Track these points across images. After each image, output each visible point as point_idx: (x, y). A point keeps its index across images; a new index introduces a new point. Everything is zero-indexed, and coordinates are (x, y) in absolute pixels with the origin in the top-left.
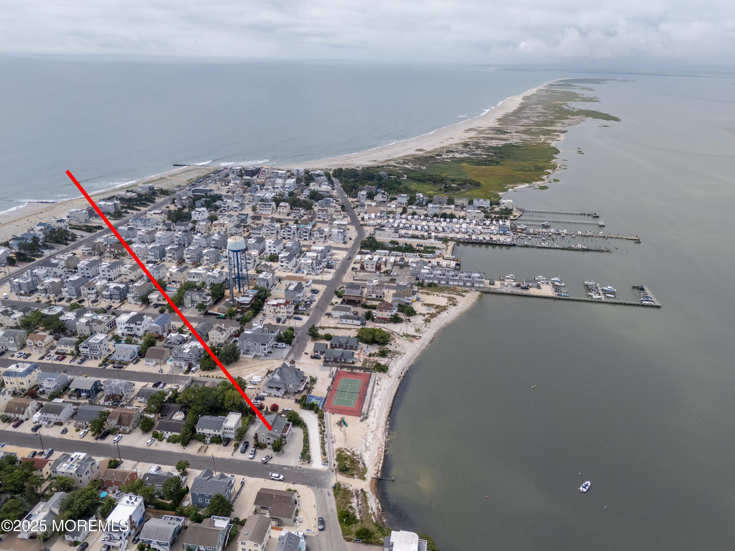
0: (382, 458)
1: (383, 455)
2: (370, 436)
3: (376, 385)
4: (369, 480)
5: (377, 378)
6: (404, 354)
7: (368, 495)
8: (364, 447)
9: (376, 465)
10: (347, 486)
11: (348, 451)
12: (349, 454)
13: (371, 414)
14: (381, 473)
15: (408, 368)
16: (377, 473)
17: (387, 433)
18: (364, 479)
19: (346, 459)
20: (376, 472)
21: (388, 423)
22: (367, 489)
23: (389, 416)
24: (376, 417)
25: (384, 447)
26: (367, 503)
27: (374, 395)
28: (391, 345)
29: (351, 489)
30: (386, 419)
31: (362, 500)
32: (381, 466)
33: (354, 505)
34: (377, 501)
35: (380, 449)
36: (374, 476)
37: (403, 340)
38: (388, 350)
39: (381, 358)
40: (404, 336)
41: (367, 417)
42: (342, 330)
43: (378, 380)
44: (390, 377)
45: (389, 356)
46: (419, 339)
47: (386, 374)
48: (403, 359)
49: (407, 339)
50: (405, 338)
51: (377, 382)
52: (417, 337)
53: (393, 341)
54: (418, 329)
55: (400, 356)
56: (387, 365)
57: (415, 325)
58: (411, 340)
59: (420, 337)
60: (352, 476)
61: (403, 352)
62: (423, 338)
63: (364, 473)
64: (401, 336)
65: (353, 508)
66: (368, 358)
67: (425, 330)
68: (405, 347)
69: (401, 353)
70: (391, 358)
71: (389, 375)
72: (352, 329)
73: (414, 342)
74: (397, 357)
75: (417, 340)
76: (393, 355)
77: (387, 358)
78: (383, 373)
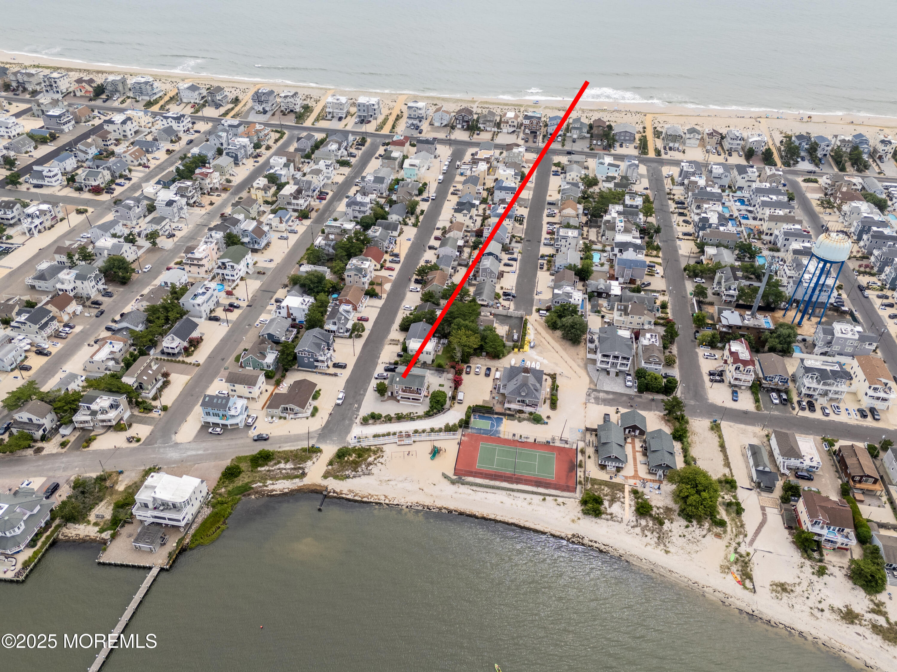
0: (365, 499)
1: (372, 500)
2: (408, 486)
3: (542, 497)
4: (325, 483)
5: (560, 500)
6: (667, 552)
7: (297, 480)
8: (387, 479)
9: (351, 491)
10: (315, 460)
11: (375, 459)
12: (370, 459)
13: (464, 489)
14: (335, 497)
15: (616, 554)
16: (334, 492)
17: (420, 508)
18: (325, 477)
19: (359, 456)
20: (338, 490)
21: (443, 511)
22: (307, 481)
23: (461, 514)
24: (455, 495)
25: (387, 502)
26: (283, 479)
27: (512, 493)
28: (687, 527)
29: (309, 463)
30: (452, 507)
31: (287, 473)
32: (350, 497)
33: (282, 465)
34: (286, 490)
35: (383, 498)
36: (329, 488)
37: (722, 554)
38: (666, 521)
39: (633, 508)
40: (741, 556)
41: (453, 482)
42: (721, 456)
43: (556, 500)
44: (573, 521)
45: (643, 522)
46: (745, 588)
47: (580, 515)
48: (643, 547)
49: (729, 561)
50: (733, 557)
51: (547, 498)
52: (748, 583)
53: (705, 532)
54: (792, 591)
55: (653, 542)
56: (609, 517)
57: (805, 584)
58: (729, 569)
59: (754, 591)
60: (331, 463)
61: (671, 549)
62: (755, 597)
63: (336, 477)
64: (736, 549)
65: (276, 464)
66: (627, 489)
67: (797, 607)
68: (694, 555)
69: (665, 546)
70: (637, 526)
71: (579, 519)
72: (731, 470)
73: (723, 575)
74: (649, 537)
75: (738, 582)
76: (650, 530)
77: (634, 519)
78: (580, 508)
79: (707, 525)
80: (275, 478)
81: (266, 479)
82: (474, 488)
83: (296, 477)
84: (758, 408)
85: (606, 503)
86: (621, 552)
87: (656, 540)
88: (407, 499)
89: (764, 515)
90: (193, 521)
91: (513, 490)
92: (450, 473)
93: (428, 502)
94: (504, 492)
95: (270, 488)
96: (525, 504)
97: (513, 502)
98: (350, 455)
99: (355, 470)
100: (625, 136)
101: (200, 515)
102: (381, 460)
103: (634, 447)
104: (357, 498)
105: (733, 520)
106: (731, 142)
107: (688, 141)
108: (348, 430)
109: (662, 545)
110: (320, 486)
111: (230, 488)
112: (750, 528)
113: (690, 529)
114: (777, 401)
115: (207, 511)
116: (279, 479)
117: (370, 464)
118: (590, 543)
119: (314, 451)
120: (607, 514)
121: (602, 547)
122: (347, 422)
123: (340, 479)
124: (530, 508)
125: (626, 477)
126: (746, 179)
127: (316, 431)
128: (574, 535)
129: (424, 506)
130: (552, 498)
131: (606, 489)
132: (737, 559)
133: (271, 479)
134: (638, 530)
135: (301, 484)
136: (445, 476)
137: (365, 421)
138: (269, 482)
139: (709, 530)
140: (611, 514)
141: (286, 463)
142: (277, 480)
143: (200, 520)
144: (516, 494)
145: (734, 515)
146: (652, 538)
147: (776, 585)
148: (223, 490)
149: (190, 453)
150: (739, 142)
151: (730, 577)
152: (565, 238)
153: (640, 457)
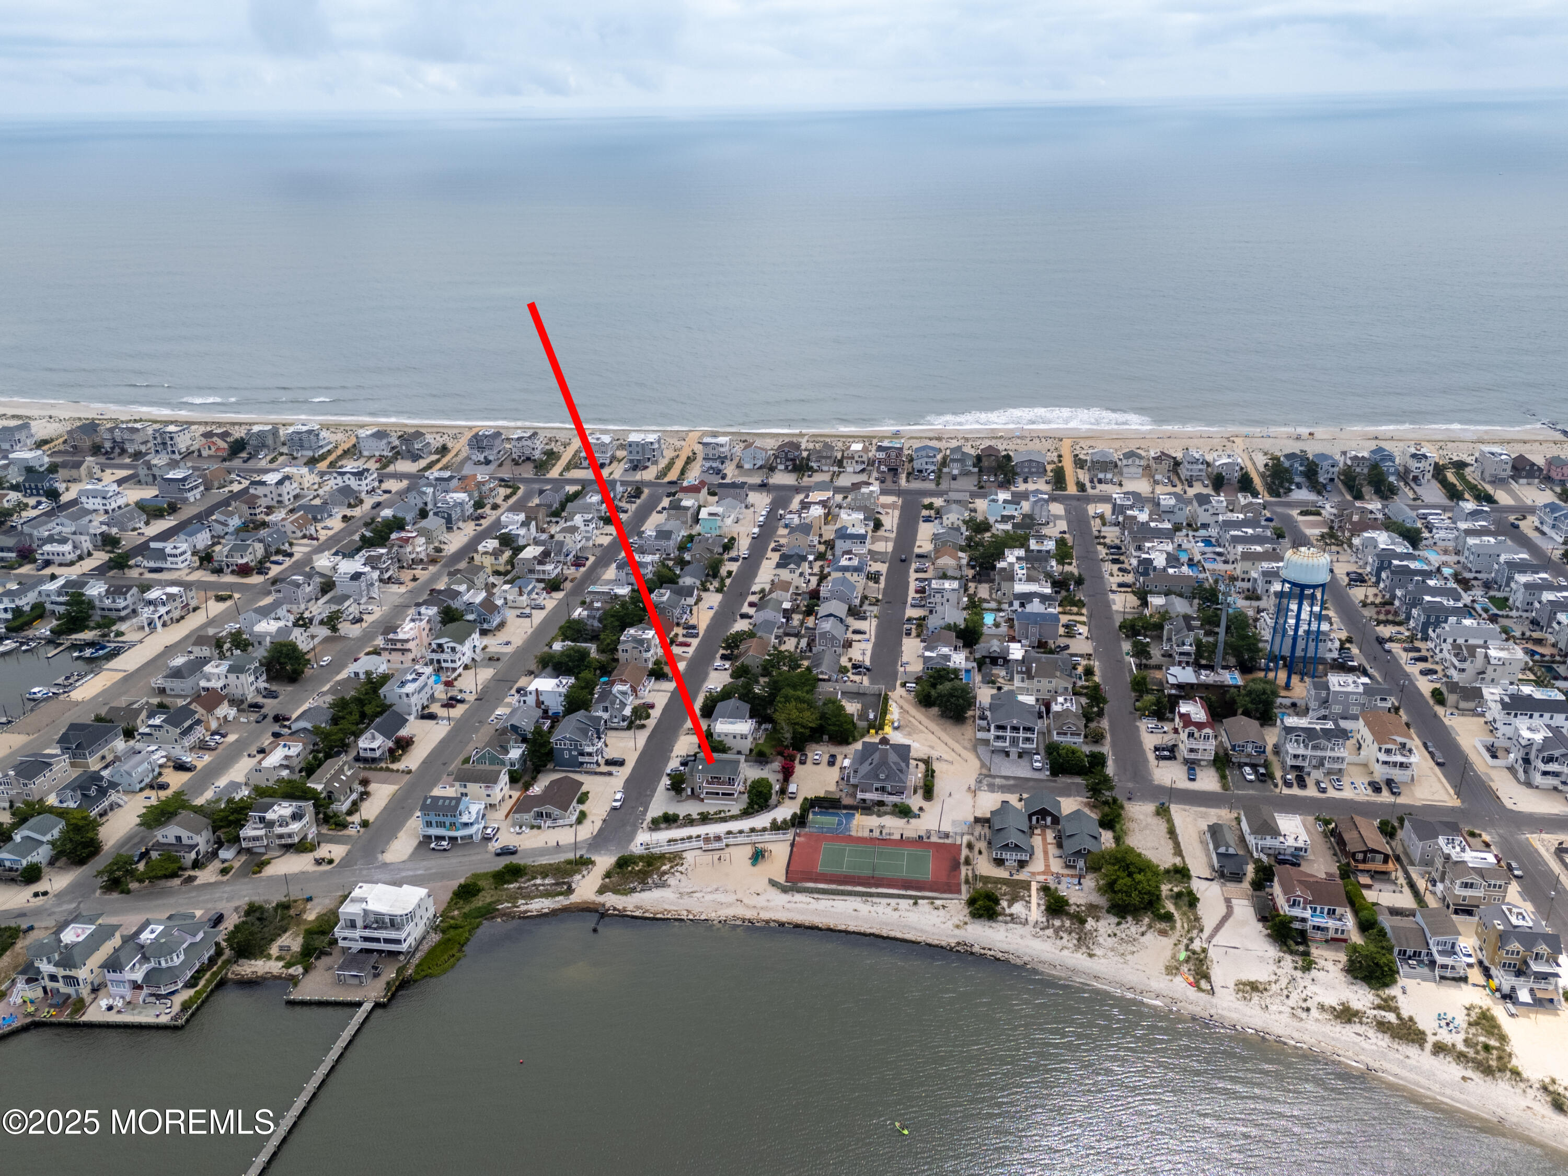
0: (659, 916)
1: (669, 916)
2: (720, 897)
3: (911, 902)
4: (601, 899)
6: (1091, 955)
7: (561, 898)
8: (690, 890)
9: (638, 908)
10: (585, 873)
11: (672, 867)
12: (665, 868)
13: (798, 897)
14: (616, 915)
15: (1019, 962)
16: (615, 909)
17: (739, 923)
18: (601, 892)
19: (649, 865)
20: (620, 907)
21: (772, 924)
22: (574, 898)
23: (797, 926)
24: (788, 906)
25: (691, 917)
26: (541, 897)
27: (870, 899)
28: (1119, 924)
29: (578, 877)
30: (784, 920)
31: (547, 890)
32: (637, 914)
33: (539, 881)
34: (546, 911)
35: (685, 913)
36: (608, 905)
37: (1168, 953)
38: (1089, 919)
39: (1043, 908)
40: (1194, 953)
41: (785, 890)
42: (1170, 844)
43: (932, 903)
44: (958, 927)
45: (1057, 923)
46: (1200, 989)
47: (967, 919)
48: (1057, 952)
49: (1178, 960)
50: (1183, 956)
51: (920, 901)
52: (1204, 984)
53: (1144, 929)
54: (1266, 989)
55: (1071, 945)
56: (1009, 918)
57: (1284, 982)
58: (1177, 969)
59: (1212, 992)
60: (608, 875)
61: (1098, 951)
62: (1214, 1000)
63: (616, 892)
64: (1187, 947)
65: (529, 880)
66: (1034, 886)
67: (1273, 1008)
68: (1129, 957)
69: (1088, 948)
70: (1048, 927)
71: (966, 923)
72: (1183, 858)
73: (1169, 977)
74: (1065, 940)
75: (1190, 984)
76: (1066, 930)
77: (1044, 919)
78: (966, 911)
79: (1146, 920)
80: (529, 897)
81: (517, 898)
82: (816, 896)
83: (561, 894)
84: (1225, 787)
85: (1004, 904)
86: (1026, 959)
87: (1075, 942)
88: (719, 913)
89: (1230, 908)
90: (417, 948)
91: (871, 895)
92: (781, 879)
93: (749, 914)
94: (859, 899)
95: (523, 908)
96: (889, 910)
97: (872, 909)
98: (635, 863)
99: (643, 882)
100: (1030, 467)
101: (424, 942)
102: (680, 869)
103: (1044, 840)
104: (647, 915)
105: (1184, 914)
106: (1190, 467)
107: (1125, 470)
108: (631, 837)
109: (1084, 949)
110: (594, 903)
111: (466, 909)
112: (1209, 923)
113: (1123, 926)
114: (1252, 777)
115: (435, 938)
116: (536, 897)
117: (665, 873)
118: (982, 951)
119: (583, 863)
120: (1006, 915)
121: (1000, 955)
122: (629, 828)
123: (622, 894)
124: (896, 914)
125: (1033, 874)
126: (1211, 511)
127: (586, 840)
128: (958, 944)
129: (744, 920)
130: (926, 901)
131: (1004, 888)
132: (1189, 957)
133: (523, 898)
134: (1050, 932)
135: (567, 902)
136: (773, 883)
137: (655, 825)
138: (521, 902)
139: (1150, 927)
140: (1011, 915)
141: (544, 878)
142: (532, 898)
143: (425, 947)
144: (875, 900)
145: (1185, 908)
146: (1069, 941)
147: (1244, 984)
148: (456, 913)
149: (404, 874)
150: (1201, 467)
151: (1178, 980)
152: (940, 591)
153: (1053, 850)
